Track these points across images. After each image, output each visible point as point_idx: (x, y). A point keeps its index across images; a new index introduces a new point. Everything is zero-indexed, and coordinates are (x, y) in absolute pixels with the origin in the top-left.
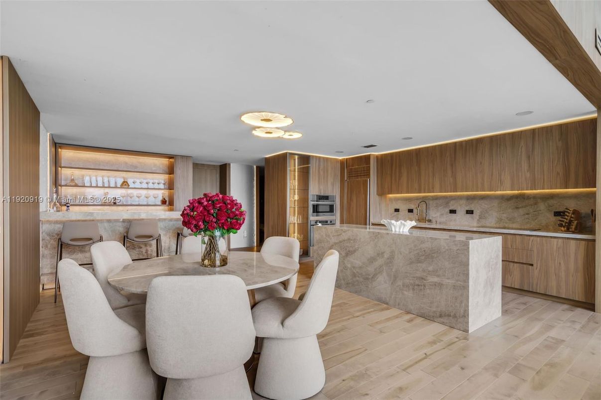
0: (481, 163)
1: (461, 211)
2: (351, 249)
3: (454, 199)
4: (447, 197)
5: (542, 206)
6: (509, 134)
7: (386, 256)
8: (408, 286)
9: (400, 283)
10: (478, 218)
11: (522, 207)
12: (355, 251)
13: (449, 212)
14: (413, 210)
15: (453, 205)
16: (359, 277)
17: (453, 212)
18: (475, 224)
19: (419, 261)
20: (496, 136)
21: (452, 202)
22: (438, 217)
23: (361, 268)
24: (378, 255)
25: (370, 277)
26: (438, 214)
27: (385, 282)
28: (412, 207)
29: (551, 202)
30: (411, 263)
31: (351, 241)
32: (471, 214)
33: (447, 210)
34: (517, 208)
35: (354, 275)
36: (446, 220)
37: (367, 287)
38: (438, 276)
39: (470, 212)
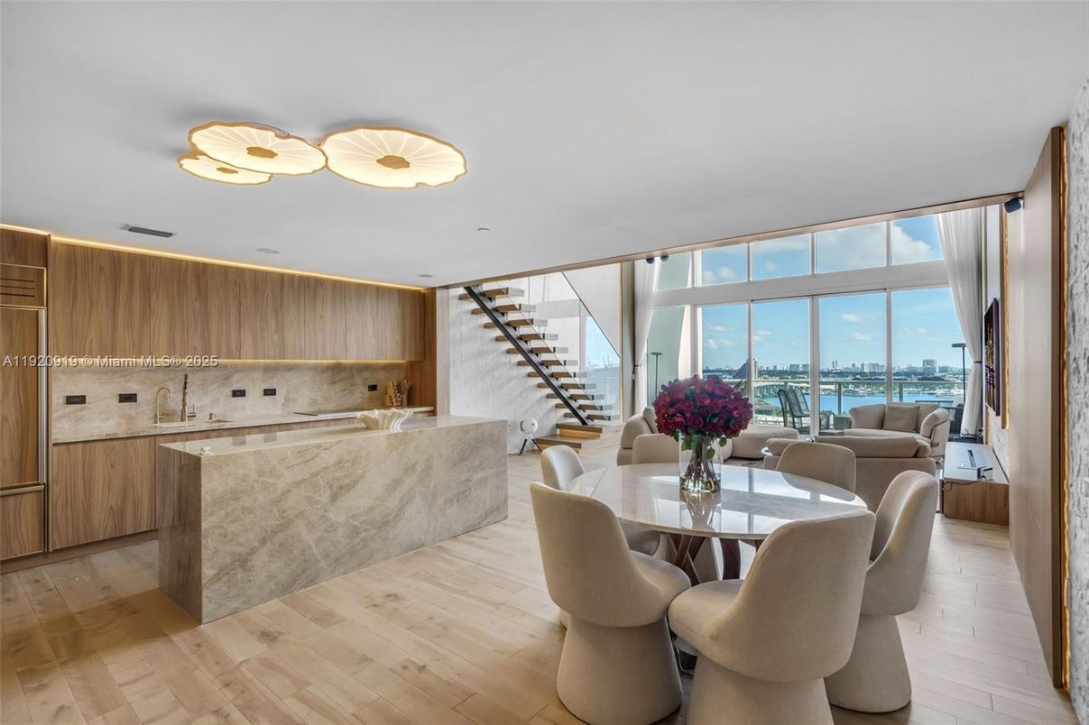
0: (321, 317)
1: (254, 393)
2: (347, 481)
3: (241, 371)
4: (226, 366)
5: (358, 380)
6: (354, 283)
7: (419, 469)
8: (451, 501)
9: (440, 501)
10: (283, 401)
11: (339, 381)
12: (355, 483)
13: (231, 394)
14: (135, 395)
15: (238, 382)
16: (366, 530)
17: (239, 393)
18: (279, 412)
19: (463, 459)
20: (340, 282)
21: (236, 376)
22: (206, 405)
23: (371, 509)
24: (406, 471)
25: (390, 518)
26: (206, 401)
27: (419, 512)
28: (131, 388)
29: (366, 374)
30: (455, 465)
31: (346, 465)
32: (272, 395)
33: (228, 391)
34: (334, 383)
35: (355, 531)
36: (225, 411)
37: (385, 539)
38: (483, 469)
39: (270, 392)
